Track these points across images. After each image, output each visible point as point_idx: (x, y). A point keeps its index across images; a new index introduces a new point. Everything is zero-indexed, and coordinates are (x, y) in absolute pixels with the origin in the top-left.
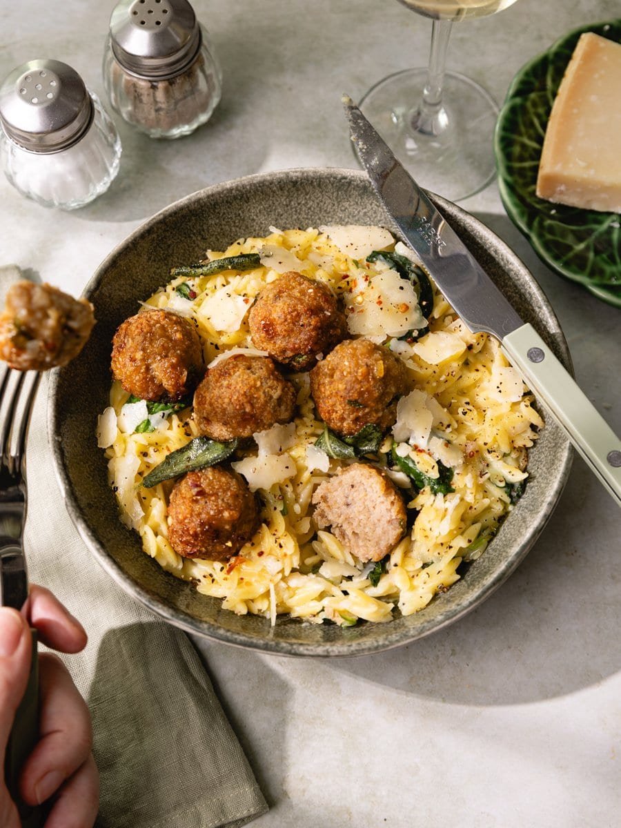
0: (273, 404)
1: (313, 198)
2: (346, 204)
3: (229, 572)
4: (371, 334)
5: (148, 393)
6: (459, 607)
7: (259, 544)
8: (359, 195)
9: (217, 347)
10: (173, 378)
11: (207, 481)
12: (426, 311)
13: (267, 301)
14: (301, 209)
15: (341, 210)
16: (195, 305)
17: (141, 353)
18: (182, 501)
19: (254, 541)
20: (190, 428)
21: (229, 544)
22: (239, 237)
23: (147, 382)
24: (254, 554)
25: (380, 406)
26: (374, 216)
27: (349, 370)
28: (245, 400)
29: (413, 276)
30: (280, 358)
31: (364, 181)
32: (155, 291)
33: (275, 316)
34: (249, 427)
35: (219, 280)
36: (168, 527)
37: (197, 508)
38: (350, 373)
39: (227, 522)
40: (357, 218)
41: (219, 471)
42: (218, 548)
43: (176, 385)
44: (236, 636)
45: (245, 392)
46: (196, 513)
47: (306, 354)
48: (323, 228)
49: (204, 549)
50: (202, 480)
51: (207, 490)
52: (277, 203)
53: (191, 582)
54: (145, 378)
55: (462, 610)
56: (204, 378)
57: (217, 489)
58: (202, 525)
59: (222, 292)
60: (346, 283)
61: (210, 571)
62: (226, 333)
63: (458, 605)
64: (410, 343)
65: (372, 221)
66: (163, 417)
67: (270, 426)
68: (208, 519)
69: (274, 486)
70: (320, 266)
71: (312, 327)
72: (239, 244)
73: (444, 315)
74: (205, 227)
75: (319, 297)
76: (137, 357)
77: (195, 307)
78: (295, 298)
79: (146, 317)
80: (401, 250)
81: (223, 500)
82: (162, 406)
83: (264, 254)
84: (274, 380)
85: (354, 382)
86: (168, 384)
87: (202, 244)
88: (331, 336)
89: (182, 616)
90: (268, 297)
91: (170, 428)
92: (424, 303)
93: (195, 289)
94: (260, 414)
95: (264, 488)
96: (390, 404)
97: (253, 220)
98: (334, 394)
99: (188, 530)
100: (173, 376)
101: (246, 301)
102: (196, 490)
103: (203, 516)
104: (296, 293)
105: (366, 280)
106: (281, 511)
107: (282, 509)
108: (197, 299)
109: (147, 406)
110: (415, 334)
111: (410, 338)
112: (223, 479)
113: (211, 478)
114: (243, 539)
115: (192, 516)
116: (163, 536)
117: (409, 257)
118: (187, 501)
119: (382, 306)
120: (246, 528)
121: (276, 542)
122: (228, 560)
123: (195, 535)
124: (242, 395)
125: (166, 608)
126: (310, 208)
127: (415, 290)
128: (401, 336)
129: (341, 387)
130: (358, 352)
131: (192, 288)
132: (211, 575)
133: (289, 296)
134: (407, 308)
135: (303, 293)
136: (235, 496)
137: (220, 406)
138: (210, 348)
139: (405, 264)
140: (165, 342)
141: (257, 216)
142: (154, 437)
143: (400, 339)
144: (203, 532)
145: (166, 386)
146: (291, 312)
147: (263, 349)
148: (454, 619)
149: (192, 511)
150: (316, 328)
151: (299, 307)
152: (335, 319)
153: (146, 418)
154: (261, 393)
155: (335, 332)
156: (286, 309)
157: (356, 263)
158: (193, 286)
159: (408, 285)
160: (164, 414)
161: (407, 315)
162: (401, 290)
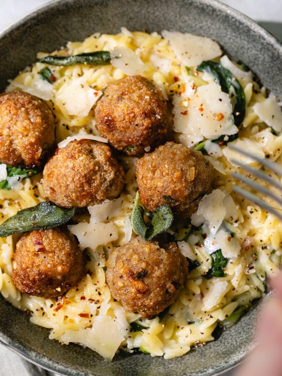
0: (106, 185)
1: (160, 10)
2: (186, 18)
3: (57, 310)
4: (191, 134)
5: (9, 161)
6: (227, 364)
7: (82, 290)
8: (198, 13)
9: (67, 128)
10: (30, 153)
11: (48, 240)
12: (238, 121)
13: (111, 100)
14: (149, 16)
15: (182, 21)
16: (54, 89)
17: (8, 130)
18: (26, 253)
19: (79, 288)
20: (38, 191)
21: (59, 289)
22: (96, 32)
23: (9, 153)
24: (78, 297)
25: (188, 201)
26: (208, 30)
27: (167, 172)
28: (84, 181)
29: (232, 89)
30: (116, 146)
31: (203, 4)
32: (22, 69)
33: (116, 114)
34: (85, 201)
35: (76, 70)
36: (13, 270)
37: (37, 260)
38: (168, 174)
39: (59, 274)
40: (193, 29)
41: (58, 232)
42: (50, 291)
43: (33, 158)
44: (56, 365)
45: (85, 174)
46: (36, 264)
47: (137, 146)
48: (165, 33)
49: (39, 291)
50: (44, 239)
51: (47, 248)
52: (130, 10)
53: (26, 312)
54: (8, 150)
55: (229, 367)
56: (54, 155)
57: (55, 248)
58: (40, 274)
59: (76, 82)
60: (177, 86)
61: (42, 306)
62: (76, 117)
63: (226, 362)
64: (221, 146)
65: (206, 34)
66: (19, 180)
67: (101, 201)
68: (45, 271)
69: (99, 247)
70: (158, 68)
71: (144, 127)
72: (95, 37)
73: (253, 125)
74: (69, 23)
75: (154, 103)
76: (3, 133)
77: (54, 91)
78: (134, 101)
79: (14, 99)
80: (225, 62)
81: (58, 257)
82: (19, 170)
83: (114, 56)
84: (109, 165)
85: (170, 182)
86: (26, 157)
87: (65, 35)
88: (159, 134)
89: (17, 344)
90: (112, 97)
91: (23, 189)
92: (237, 114)
93: (56, 75)
94: (95, 192)
95: (91, 248)
96: (197, 199)
97: (109, 20)
98: (153, 188)
99: (28, 276)
100: (30, 151)
101: (96, 94)
102: (38, 247)
103: (42, 268)
104: (135, 96)
105: (193, 88)
106: (103, 267)
107: (104, 266)
108: (56, 84)
109: (7, 169)
110: (226, 138)
111: (221, 141)
112: (60, 240)
113: (51, 239)
114: (70, 286)
115: (33, 265)
116: (8, 273)
117: (231, 70)
118: (30, 255)
119: (203, 112)
120: (74, 279)
121: (96, 290)
122: (57, 300)
123: (34, 281)
124: (83, 177)
125: (5, 337)
126: (156, 17)
127: (231, 102)
128: (214, 138)
129: (160, 184)
130: (177, 157)
131: (53, 73)
132: (42, 309)
133: (130, 99)
134: (222, 117)
135: (141, 97)
136: (68, 255)
137: (64, 182)
138: (61, 128)
139: (226, 76)
140: (28, 124)
141: (112, 17)
142: (9, 194)
143: (213, 141)
144: (40, 280)
145: (24, 158)
146: (129, 114)
147: (103, 137)
148: (222, 373)
149: (33, 262)
150: (147, 128)
151: (136, 110)
152: (164, 121)
153: (5, 179)
154: (98, 176)
155: (162, 132)
156: (125, 111)
157: (188, 69)
158: (54, 71)
159: (226, 97)
160: (20, 178)
161: (221, 123)
162: (220, 102)
